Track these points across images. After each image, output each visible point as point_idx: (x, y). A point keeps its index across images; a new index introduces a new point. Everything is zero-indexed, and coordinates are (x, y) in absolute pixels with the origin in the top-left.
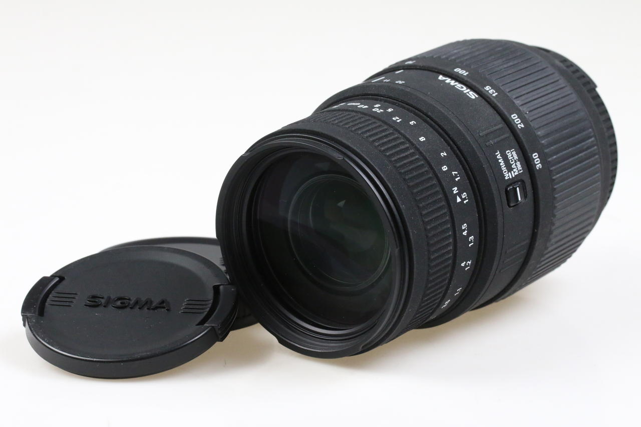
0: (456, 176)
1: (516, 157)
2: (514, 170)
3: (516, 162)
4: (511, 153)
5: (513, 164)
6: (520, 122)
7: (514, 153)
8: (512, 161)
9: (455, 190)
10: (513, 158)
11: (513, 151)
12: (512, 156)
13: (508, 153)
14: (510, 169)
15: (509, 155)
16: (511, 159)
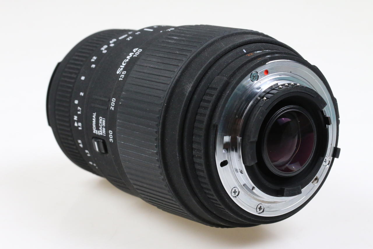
0: (79, 111)
1: (104, 124)
2: (100, 131)
3: (103, 127)
4: (102, 120)
5: (101, 127)
6: (113, 105)
7: (104, 121)
8: (101, 125)
9: (76, 118)
10: (102, 124)
11: (104, 120)
12: (102, 122)
13: (101, 118)
14: (98, 128)
15: (101, 120)
16: (101, 124)
